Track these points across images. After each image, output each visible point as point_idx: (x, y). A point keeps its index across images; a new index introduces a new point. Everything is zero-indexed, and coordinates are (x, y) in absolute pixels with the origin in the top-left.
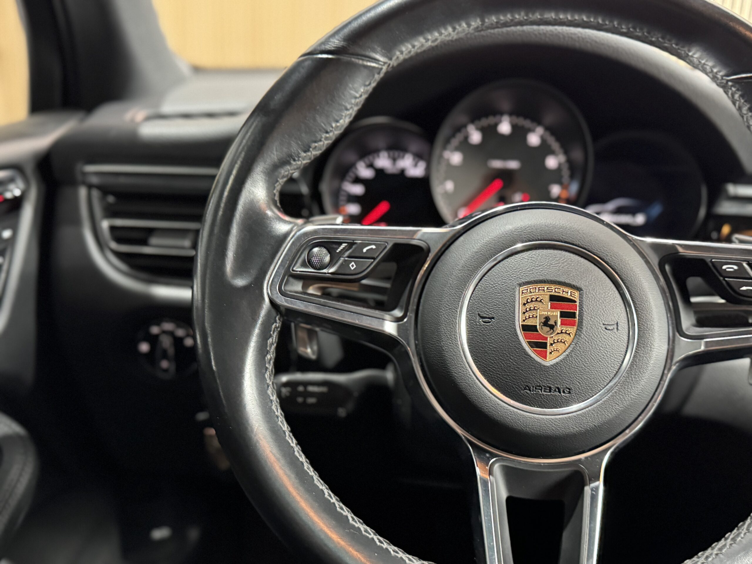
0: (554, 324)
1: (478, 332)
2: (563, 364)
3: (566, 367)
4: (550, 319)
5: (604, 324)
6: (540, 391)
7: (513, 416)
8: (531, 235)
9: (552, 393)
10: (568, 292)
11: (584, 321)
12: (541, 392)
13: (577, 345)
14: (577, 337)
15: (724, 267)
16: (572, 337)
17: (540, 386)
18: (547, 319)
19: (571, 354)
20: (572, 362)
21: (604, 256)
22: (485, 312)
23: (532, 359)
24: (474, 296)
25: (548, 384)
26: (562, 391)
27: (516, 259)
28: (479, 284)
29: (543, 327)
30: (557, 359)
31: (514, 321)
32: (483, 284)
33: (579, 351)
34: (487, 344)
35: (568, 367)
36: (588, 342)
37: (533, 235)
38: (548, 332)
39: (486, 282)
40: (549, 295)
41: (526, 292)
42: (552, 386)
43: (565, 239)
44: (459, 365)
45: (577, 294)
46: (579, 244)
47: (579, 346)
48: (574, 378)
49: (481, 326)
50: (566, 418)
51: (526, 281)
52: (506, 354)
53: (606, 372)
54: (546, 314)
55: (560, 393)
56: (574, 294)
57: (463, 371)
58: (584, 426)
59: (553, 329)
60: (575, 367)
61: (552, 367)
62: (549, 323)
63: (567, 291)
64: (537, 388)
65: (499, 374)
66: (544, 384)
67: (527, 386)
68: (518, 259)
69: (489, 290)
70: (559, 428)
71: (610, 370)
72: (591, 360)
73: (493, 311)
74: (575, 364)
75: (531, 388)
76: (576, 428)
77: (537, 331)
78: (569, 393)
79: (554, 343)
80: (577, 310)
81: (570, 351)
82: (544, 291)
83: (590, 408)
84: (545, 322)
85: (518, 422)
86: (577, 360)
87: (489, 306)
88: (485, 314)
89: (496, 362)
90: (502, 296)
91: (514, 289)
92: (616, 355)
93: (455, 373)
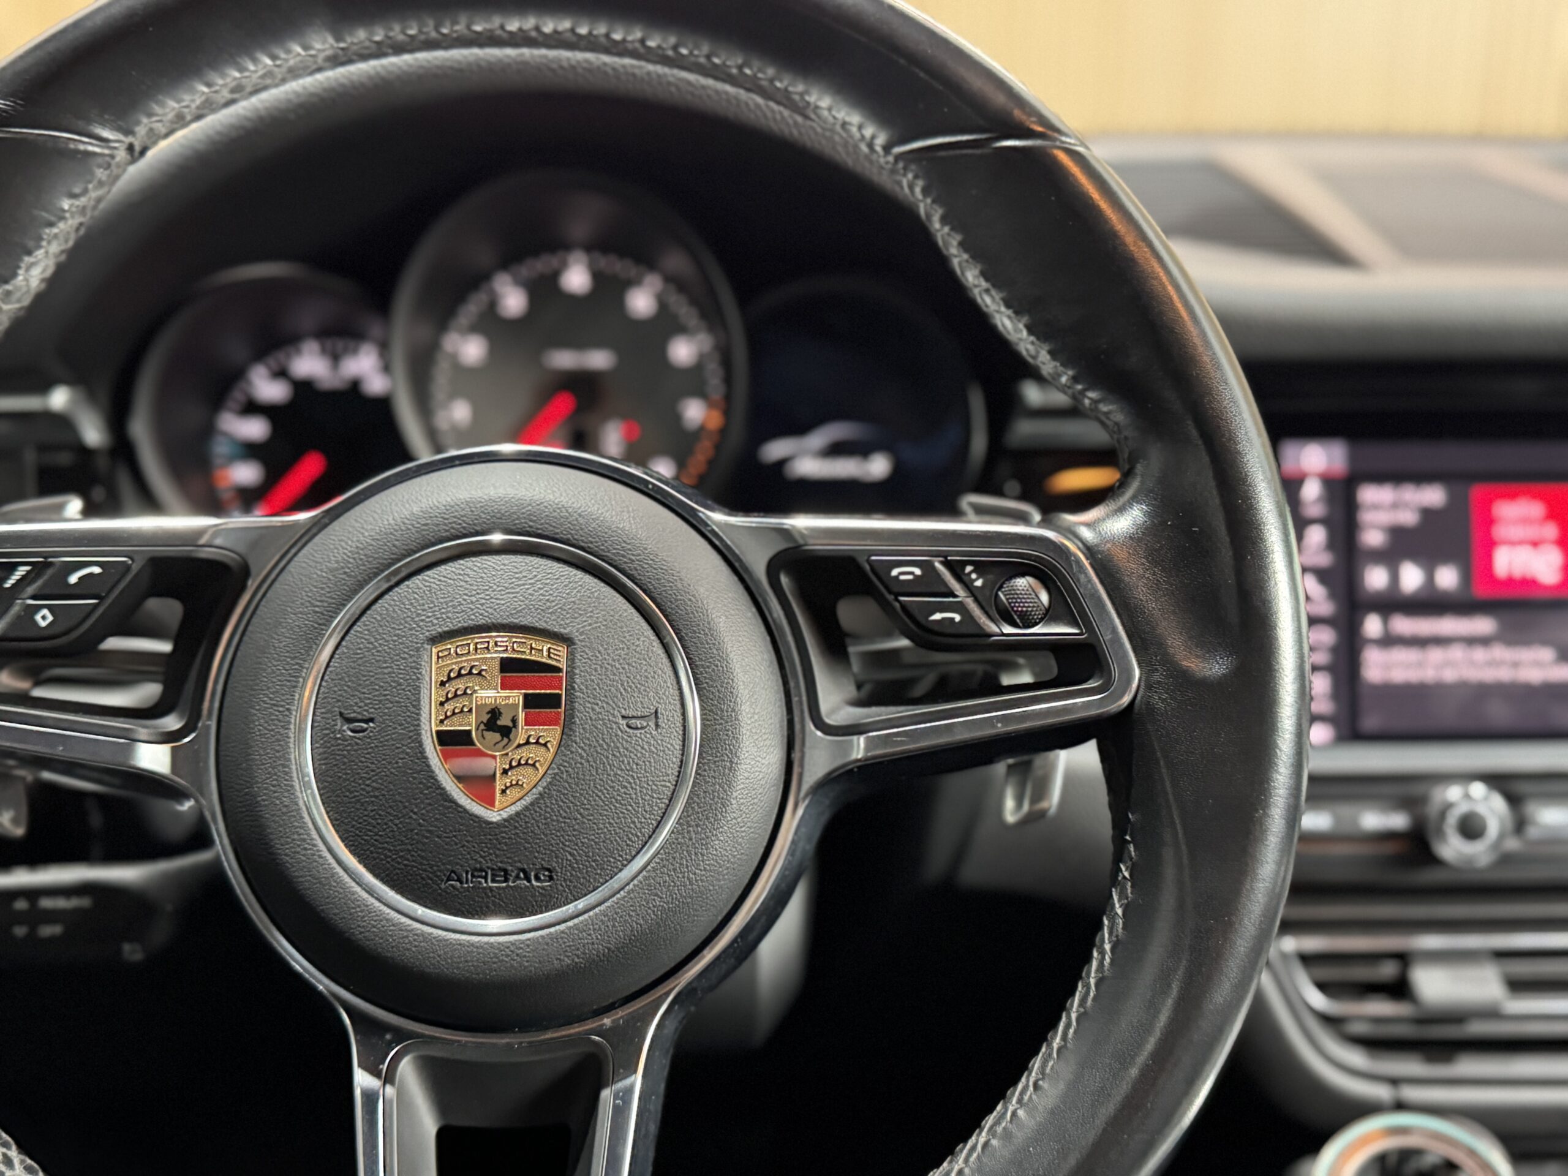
0: (510, 724)
1: (339, 755)
2: (531, 814)
3: (537, 821)
4: (500, 713)
5: (623, 717)
6: (483, 881)
7: (422, 944)
8: (460, 524)
9: (511, 884)
10: (542, 650)
11: (577, 713)
12: (486, 882)
13: (562, 768)
14: (562, 751)
15: (895, 572)
16: (552, 750)
17: (481, 870)
18: (495, 713)
19: (549, 790)
20: (552, 809)
21: (625, 563)
22: (355, 708)
23: (460, 809)
24: (331, 672)
25: (499, 864)
26: (533, 877)
27: (426, 581)
28: (344, 643)
29: (486, 733)
30: (518, 804)
31: (419, 725)
32: (352, 643)
33: (568, 782)
34: (360, 781)
35: (544, 821)
36: (588, 761)
37: (464, 525)
38: (498, 743)
39: (358, 637)
40: (499, 659)
41: (446, 656)
42: (510, 868)
43: (538, 529)
44: (296, 837)
45: (562, 651)
46: (568, 539)
47: (567, 771)
48: (558, 844)
49: (347, 740)
50: (542, 937)
51: (447, 629)
52: (401, 802)
53: (632, 825)
54: (493, 702)
55: (529, 881)
56: (556, 652)
57: (305, 849)
58: (584, 953)
59: (508, 737)
60: (561, 820)
61: (506, 823)
62: (499, 723)
63: (540, 648)
64: (476, 874)
65: (390, 850)
66: (489, 865)
67: (453, 871)
68: (432, 580)
69: (365, 657)
70: (527, 961)
71: (643, 820)
72: (595, 801)
73: (371, 703)
74: (559, 811)
75: (462, 875)
76: (566, 959)
77: (473, 744)
78: (551, 878)
79: (511, 767)
80: (561, 690)
81: (545, 784)
82: (489, 650)
83: (597, 910)
84: (489, 720)
85: (434, 958)
86: (564, 802)
87: (364, 693)
88: (355, 712)
89: (379, 821)
90: (391, 667)
91: (418, 650)
92: (656, 785)
93: (286, 855)
